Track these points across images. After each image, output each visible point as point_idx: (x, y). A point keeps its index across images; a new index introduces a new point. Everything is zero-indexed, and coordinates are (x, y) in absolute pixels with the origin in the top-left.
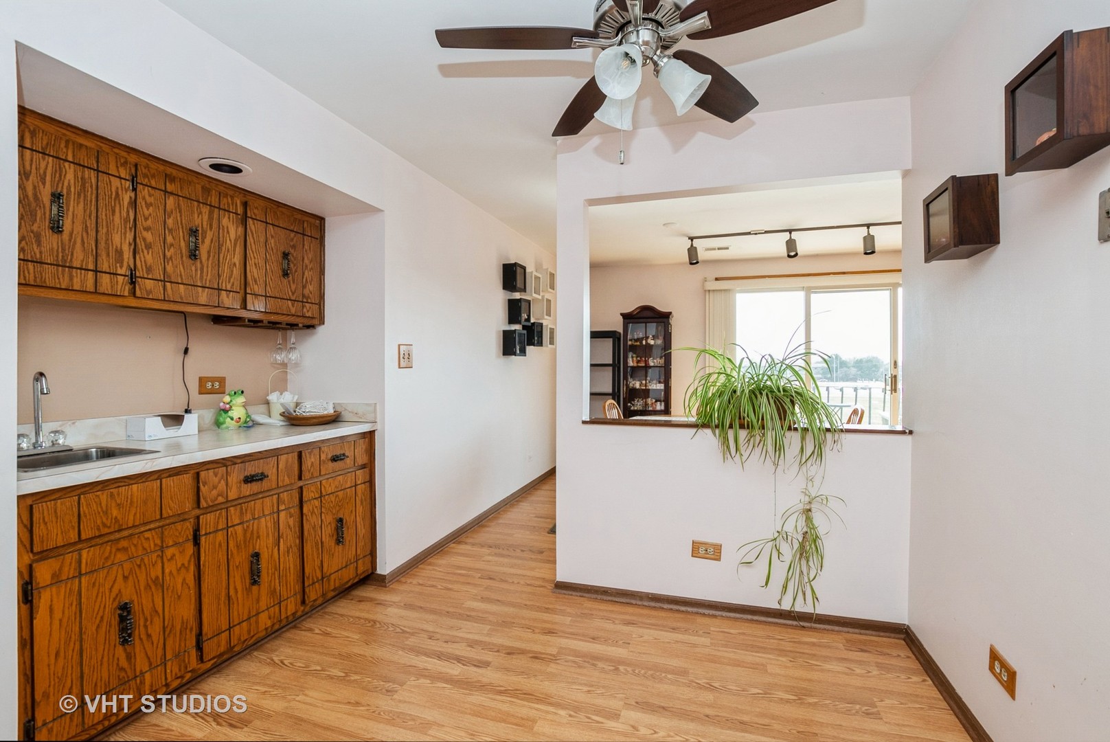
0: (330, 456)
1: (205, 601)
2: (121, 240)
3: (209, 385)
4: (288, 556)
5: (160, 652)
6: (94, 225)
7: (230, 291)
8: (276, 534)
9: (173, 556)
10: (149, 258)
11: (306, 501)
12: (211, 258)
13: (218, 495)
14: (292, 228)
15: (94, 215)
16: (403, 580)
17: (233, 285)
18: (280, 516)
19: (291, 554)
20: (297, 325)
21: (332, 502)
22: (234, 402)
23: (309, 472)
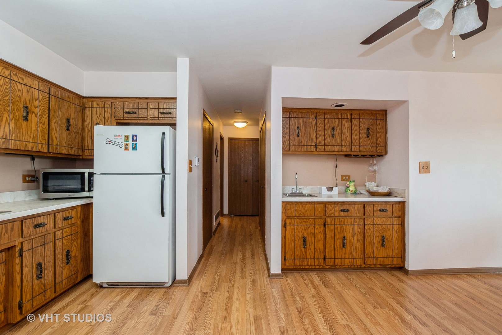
0: (379, 209)
1: (327, 246)
2: (313, 136)
3: (344, 178)
4: (358, 243)
5: (313, 255)
6: (306, 133)
7: (346, 146)
8: (353, 233)
9: (317, 228)
10: (320, 139)
11: (367, 224)
12: (339, 136)
13: (332, 213)
14: (371, 118)
15: (306, 130)
16: (419, 277)
17: (347, 143)
18: (355, 226)
19: (359, 243)
20: (374, 156)
21: (379, 228)
22: (350, 184)
23: (368, 213)
